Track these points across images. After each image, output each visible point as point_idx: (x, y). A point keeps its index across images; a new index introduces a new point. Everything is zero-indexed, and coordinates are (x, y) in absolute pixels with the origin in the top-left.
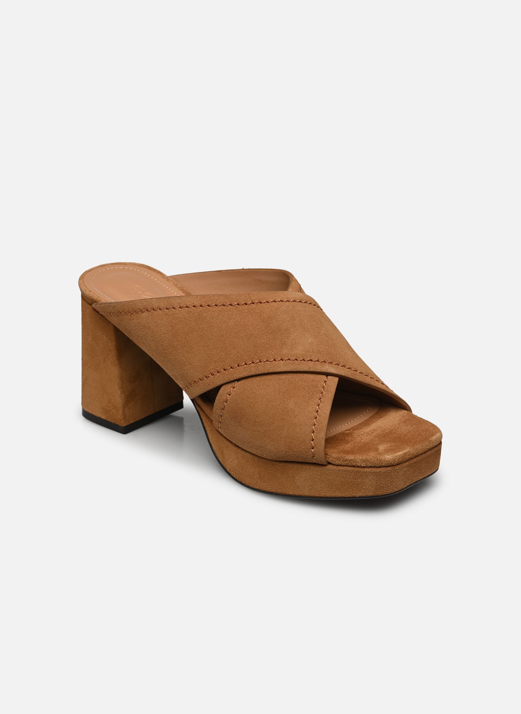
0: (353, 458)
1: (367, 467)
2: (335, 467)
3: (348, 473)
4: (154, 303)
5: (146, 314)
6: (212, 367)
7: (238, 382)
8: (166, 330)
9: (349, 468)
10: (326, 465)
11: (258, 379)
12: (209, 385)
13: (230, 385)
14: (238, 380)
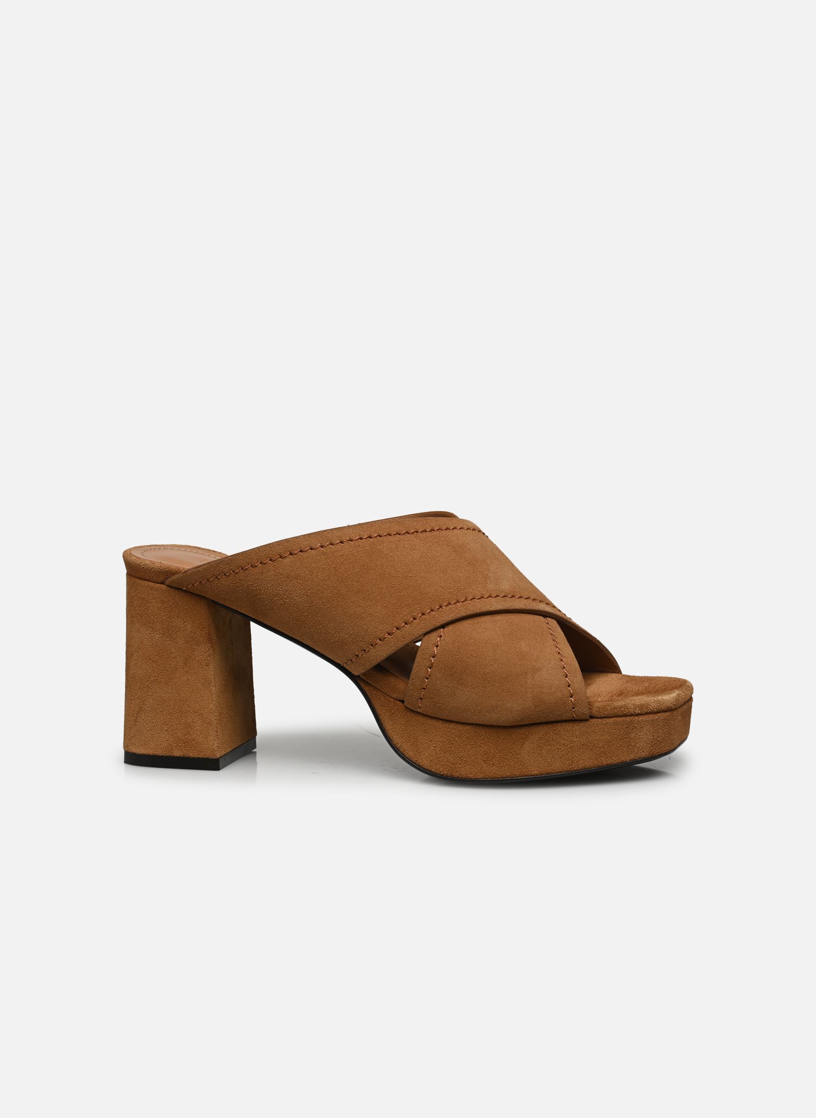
0: (623, 703)
1: (643, 714)
2: (600, 720)
3: (618, 726)
4: (301, 542)
5: (289, 560)
6: (405, 613)
7: (445, 629)
8: (326, 575)
9: (619, 719)
10: (587, 720)
11: (470, 621)
12: (404, 638)
13: (435, 634)
14: (443, 626)
